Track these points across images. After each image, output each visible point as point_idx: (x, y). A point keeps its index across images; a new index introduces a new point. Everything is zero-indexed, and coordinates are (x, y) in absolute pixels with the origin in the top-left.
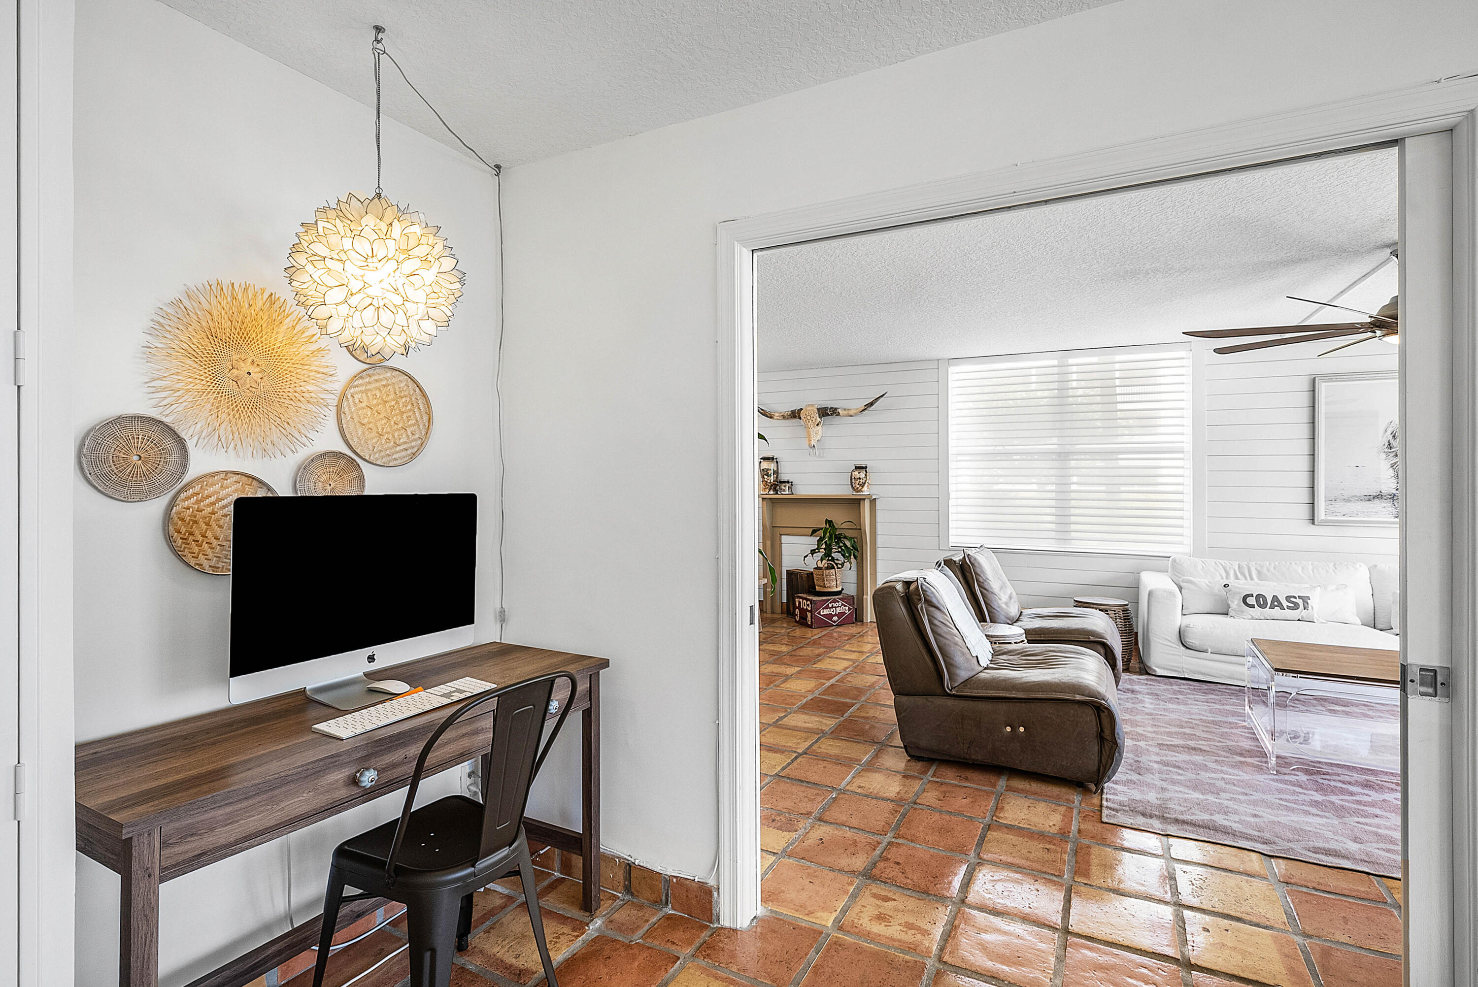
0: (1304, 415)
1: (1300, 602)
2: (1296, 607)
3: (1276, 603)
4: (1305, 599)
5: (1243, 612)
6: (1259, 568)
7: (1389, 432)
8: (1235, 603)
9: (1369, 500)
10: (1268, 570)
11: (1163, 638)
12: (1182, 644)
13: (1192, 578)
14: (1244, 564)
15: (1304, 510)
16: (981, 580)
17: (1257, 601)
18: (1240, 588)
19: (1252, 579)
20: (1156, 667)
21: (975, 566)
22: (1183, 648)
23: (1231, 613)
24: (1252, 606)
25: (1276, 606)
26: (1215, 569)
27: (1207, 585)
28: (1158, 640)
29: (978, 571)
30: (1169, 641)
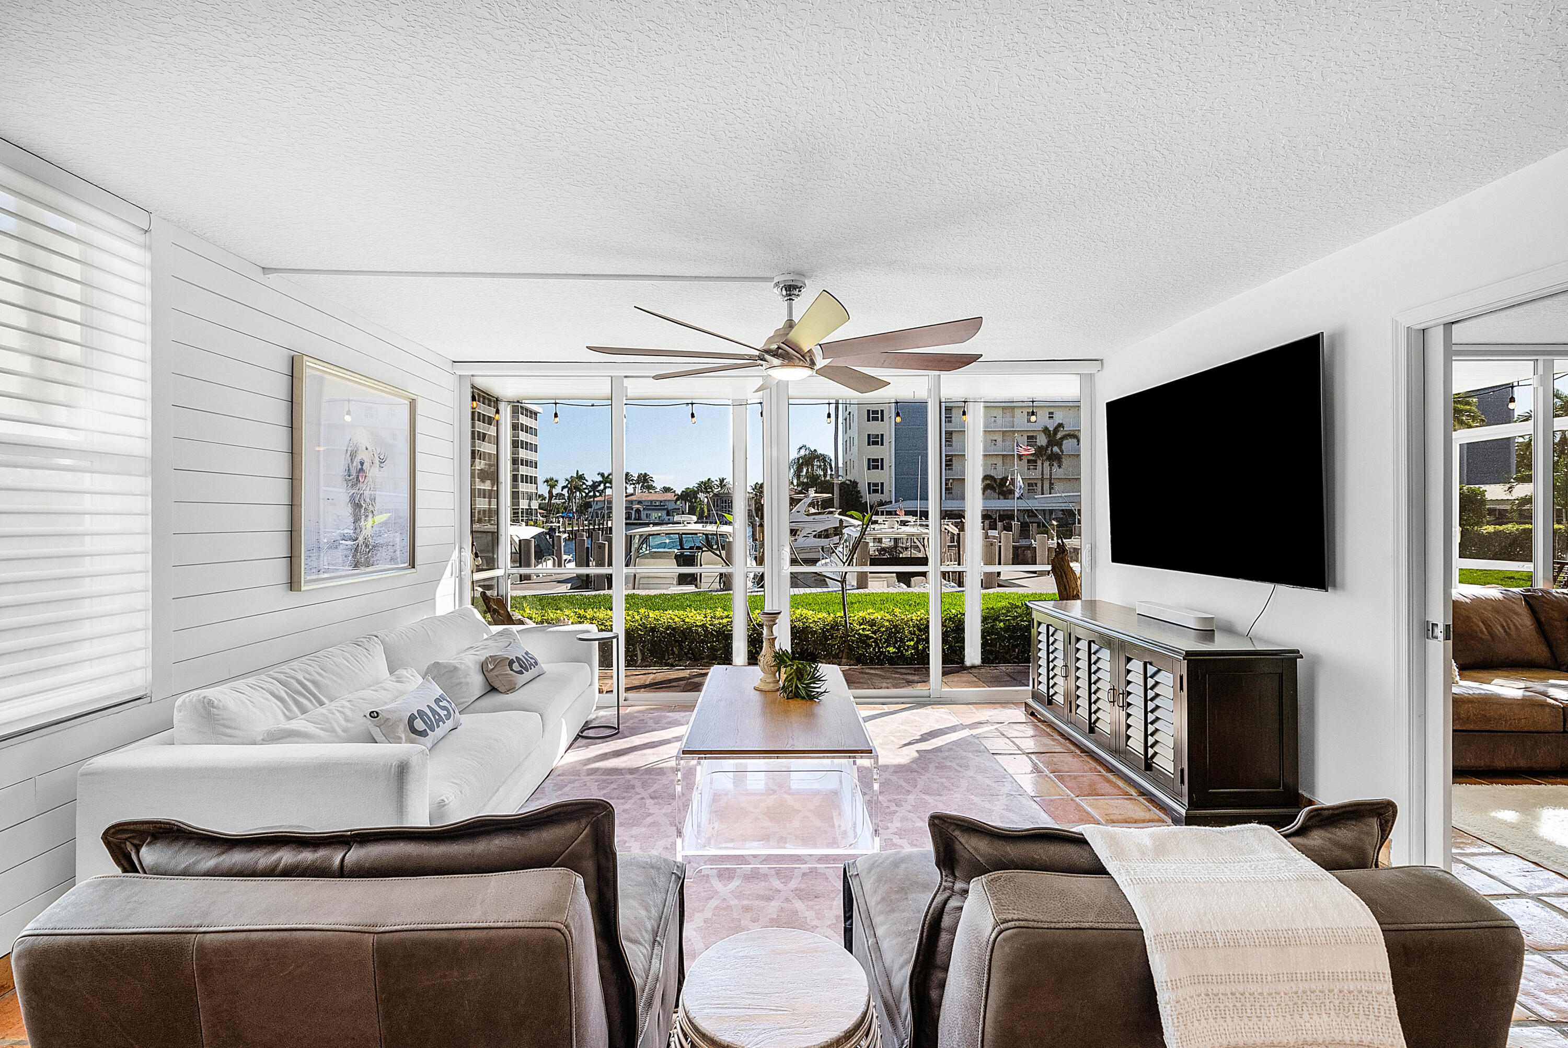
7: (349, 456)
15: (279, 570)
24: (424, 733)
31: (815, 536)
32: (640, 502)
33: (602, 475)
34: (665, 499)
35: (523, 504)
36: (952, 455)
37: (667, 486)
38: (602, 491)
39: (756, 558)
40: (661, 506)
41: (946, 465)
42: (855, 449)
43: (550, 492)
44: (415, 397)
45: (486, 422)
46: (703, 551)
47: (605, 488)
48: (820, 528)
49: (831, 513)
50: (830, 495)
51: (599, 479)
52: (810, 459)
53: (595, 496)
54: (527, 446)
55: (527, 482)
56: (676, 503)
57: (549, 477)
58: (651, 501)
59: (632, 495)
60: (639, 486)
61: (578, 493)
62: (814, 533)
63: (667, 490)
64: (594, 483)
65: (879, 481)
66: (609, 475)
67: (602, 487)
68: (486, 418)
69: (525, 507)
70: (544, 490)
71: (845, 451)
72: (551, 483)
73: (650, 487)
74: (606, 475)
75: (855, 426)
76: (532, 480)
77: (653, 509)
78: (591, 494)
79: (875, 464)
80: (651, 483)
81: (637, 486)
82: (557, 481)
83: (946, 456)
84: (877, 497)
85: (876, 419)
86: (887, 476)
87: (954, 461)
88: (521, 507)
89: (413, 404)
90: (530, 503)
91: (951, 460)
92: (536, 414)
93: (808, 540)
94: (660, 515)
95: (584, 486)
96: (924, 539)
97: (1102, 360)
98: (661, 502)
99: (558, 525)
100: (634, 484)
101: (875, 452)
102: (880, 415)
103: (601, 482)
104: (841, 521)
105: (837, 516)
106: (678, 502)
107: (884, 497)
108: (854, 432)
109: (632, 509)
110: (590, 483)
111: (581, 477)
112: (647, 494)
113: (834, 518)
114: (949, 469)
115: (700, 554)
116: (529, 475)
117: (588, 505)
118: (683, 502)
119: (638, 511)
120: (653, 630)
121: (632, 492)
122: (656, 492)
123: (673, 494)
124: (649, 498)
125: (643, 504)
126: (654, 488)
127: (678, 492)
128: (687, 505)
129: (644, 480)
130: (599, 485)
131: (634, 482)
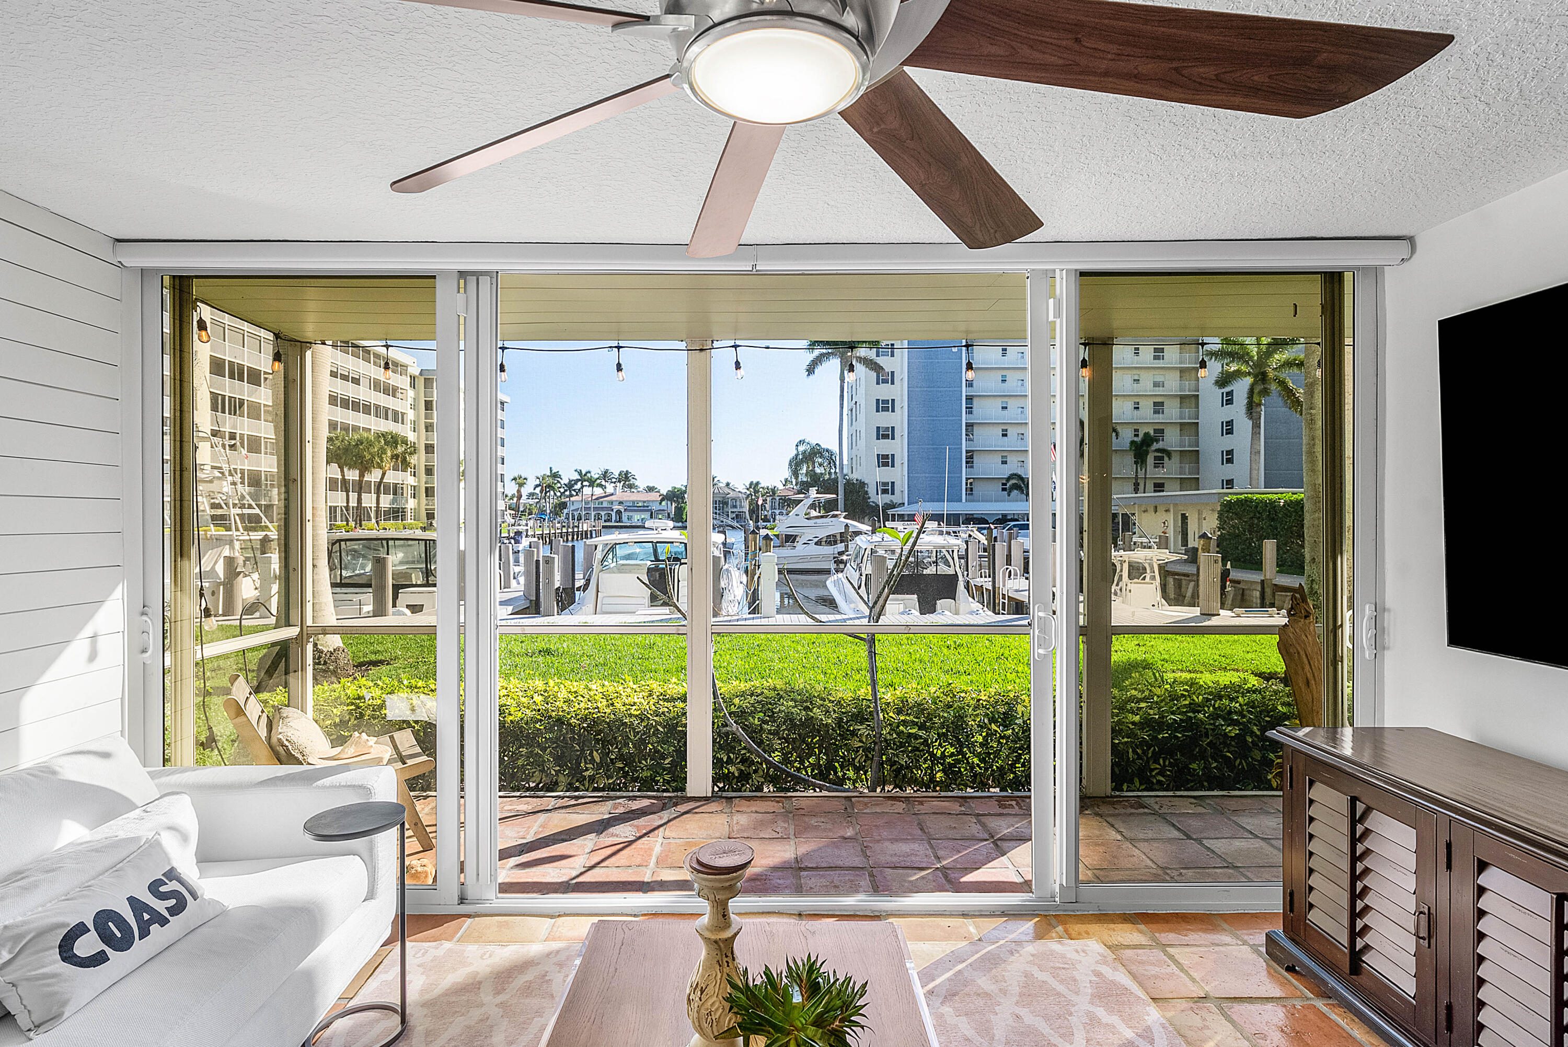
31: (816, 544)
32: (621, 503)
33: (580, 473)
34: (648, 499)
36: (973, 451)
37: (651, 485)
38: (579, 490)
39: (746, 572)
40: (644, 506)
41: (967, 462)
42: (862, 443)
43: (519, 492)
46: (681, 564)
47: (583, 487)
48: (823, 534)
49: (835, 516)
50: (835, 496)
51: (577, 477)
52: (813, 454)
53: (571, 496)
56: (660, 503)
57: (516, 475)
58: (634, 502)
59: (612, 494)
60: (620, 485)
61: (552, 493)
62: (816, 540)
63: (651, 489)
64: (570, 481)
65: (889, 480)
66: (587, 473)
67: (578, 486)
70: (511, 489)
71: (851, 447)
72: (520, 481)
73: (631, 486)
74: (584, 473)
75: (862, 417)
77: (635, 511)
78: (567, 493)
79: (885, 461)
80: (632, 481)
81: (618, 484)
82: (526, 479)
83: (967, 452)
84: (887, 498)
85: (887, 409)
86: (899, 475)
87: (975, 457)
91: (972, 457)
93: (808, 547)
94: (643, 517)
95: (559, 485)
96: (953, 551)
97: (1411, 240)
98: (644, 502)
99: (526, 528)
100: (615, 483)
101: (885, 447)
102: (890, 405)
103: (578, 480)
104: (847, 526)
105: (842, 519)
106: (664, 503)
107: (896, 499)
108: (861, 424)
109: (612, 510)
110: (567, 482)
111: (555, 476)
112: (628, 493)
113: (838, 523)
114: (969, 467)
115: (677, 566)
117: (563, 505)
118: (669, 503)
119: (619, 512)
120: (560, 721)
121: (612, 490)
122: (639, 492)
123: (659, 494)
124: (631, 499)
125: (625, 504)
126: (636, 487)
127: (664, 492)
128: (673, 506)
129: (625, 478)
130: (576, 484)
131: (614, 480)
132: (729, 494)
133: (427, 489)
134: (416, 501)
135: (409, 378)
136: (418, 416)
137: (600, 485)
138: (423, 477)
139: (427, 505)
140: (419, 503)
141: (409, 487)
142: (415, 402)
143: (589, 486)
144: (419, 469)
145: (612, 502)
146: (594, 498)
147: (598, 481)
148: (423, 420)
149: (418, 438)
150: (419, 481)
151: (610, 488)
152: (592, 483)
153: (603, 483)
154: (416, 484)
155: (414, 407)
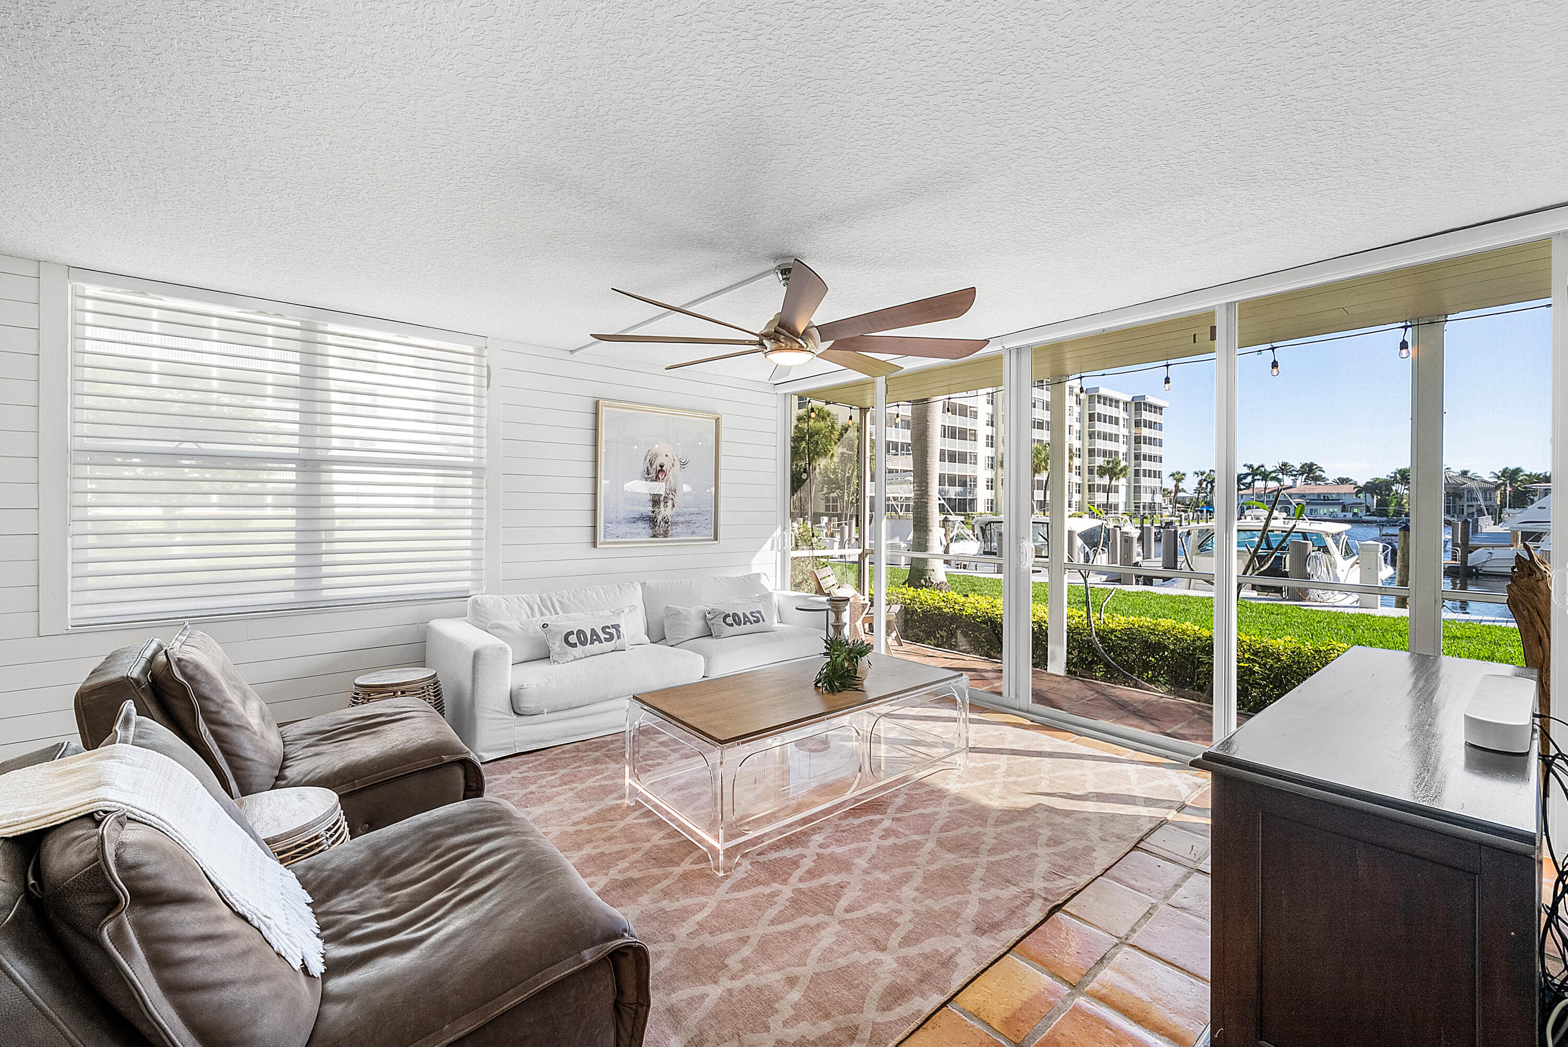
0: (588, 436)
1: (613, 631)
2: (611, 638)
3: (595, 637)
4: (616, 627)
5: (566, 653)
6: (560, 599)
7: (648, 460)
8: (557, 645)
9: (634, 522)
10: (569, 599)
11: (493, 710)
12: (514, 712)
13: (503, 622)
14: (545, 596)
15: (587, 534)
16: (213, 708)
17: (579, 638)
18: (559, 627)
19: (557, 613)
20: (483, 752)
21: (198, 682)
22: (515, 717)
23: (554, 656)
24: (574, 645)
25: (595, 640)
26: (519, 606)
27: (520, 628)
28: (487, 715)
29: (206, 690)
30: (500, 712)
32: (1303, 496)
33: (1250, 467)
34: (1340, 491)
35: (1146, 498)
37: (1344, 477)
38: (1250, 484)
40: (1334, 500)
43: (1177, 486)
44: (718, 416)
45: (1108, 421)
47: (1253, 481)
51: (1246, 470)
54: (1151, 441)
55: (1150, 476)
56: (1356, 496)
57: (1175, 472)
58: (1319, 495)
59: (1291, 487)
60: (1301, 479)
63: (1343, 481)
66: (1259, 467)
67: (1249, 479)
68: (1108, 418)
69: (1147, 501)
70: (1170, 484)
72: (1178, 477)
73: (1316, 479)
74: (1255, 466)
76: (1157, 474)
77: (1321, 504)
80: (1318, 473)
81: (1299, 477)
82: (1184, 474)
88: (1142, 501)
89: (717, 420)
90: (1153, 497)
92: (1161, 408)
94: (1331, 510)
98: (1334, 494)
100: (1295, 476)
103: (1248, 475)
106: (1361, 495)
109: (1291, 504)
112: (1313, 486)
116: (1153, 469)
118: (1369, 495)
121: (1291, 483)
122: (1327, 484)
123: (1354, 486)
124: (1316, 492)
125: (1307, 497)
126: (1324, 479)
127: (1361, 483)
128: (1375, 499)
129: (1309, 471)
130: (1245, 478)
131: (1294, 473)
132: (1465, 484)
133: (1089, 486)
134: (1081, 495)
135: (1075, 397)
136: (1083, 427)
137: (1275, 479)
138: (1087, 476)
139: (1090, 499)
140: (1083, 497)
141: (1074, 485)
142: (1080, 416)
143: (1262, 480)
144: (1083, 469)
145: (1290, 495)
146: (1267, 491)
147: (1274, 475)
148: (1087, 430)
149: (1083, 445)
150: (1083, 480)
151: (1288, 481)
152: (1265, 477)
153: (1280, 476)
154: (1080, 482)
155: (1079, 420)
